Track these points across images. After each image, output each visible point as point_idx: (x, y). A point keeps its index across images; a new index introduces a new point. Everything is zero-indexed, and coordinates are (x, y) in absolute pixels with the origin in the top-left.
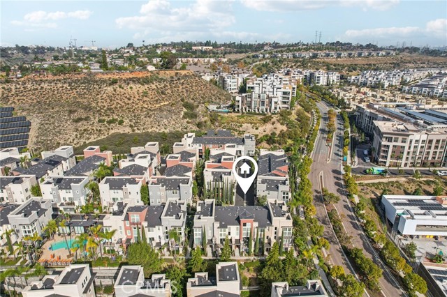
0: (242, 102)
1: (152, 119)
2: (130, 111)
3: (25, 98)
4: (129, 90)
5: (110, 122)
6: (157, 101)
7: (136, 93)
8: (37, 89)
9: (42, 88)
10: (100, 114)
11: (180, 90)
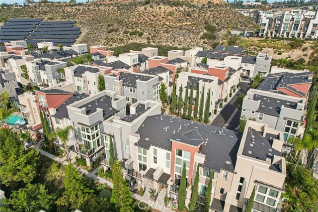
0: (269, 25)
1: (169, 35)
2: (152, 26)
3: (86, 16)
4: (158, 10)
5: (132, 34)
6: (180, 20)
7: (162, 13)
8: (96, 10)
9: (99, 9)
10: (127, 27)
11: (208, 15)
